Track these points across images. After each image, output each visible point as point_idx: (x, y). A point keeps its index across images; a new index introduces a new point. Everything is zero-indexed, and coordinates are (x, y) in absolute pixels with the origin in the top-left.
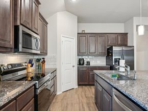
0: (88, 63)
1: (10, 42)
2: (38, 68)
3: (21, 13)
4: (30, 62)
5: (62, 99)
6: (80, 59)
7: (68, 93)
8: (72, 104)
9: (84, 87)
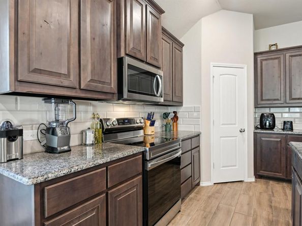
0: (288, 125)
1: (111, 83)
2: (166, 130)
3: (125, 36)
4: (150, 117)
5: (209, 197)
6: (262, 116)
7: (226, 187)
8: (229, 212)
9: (271, 182)
